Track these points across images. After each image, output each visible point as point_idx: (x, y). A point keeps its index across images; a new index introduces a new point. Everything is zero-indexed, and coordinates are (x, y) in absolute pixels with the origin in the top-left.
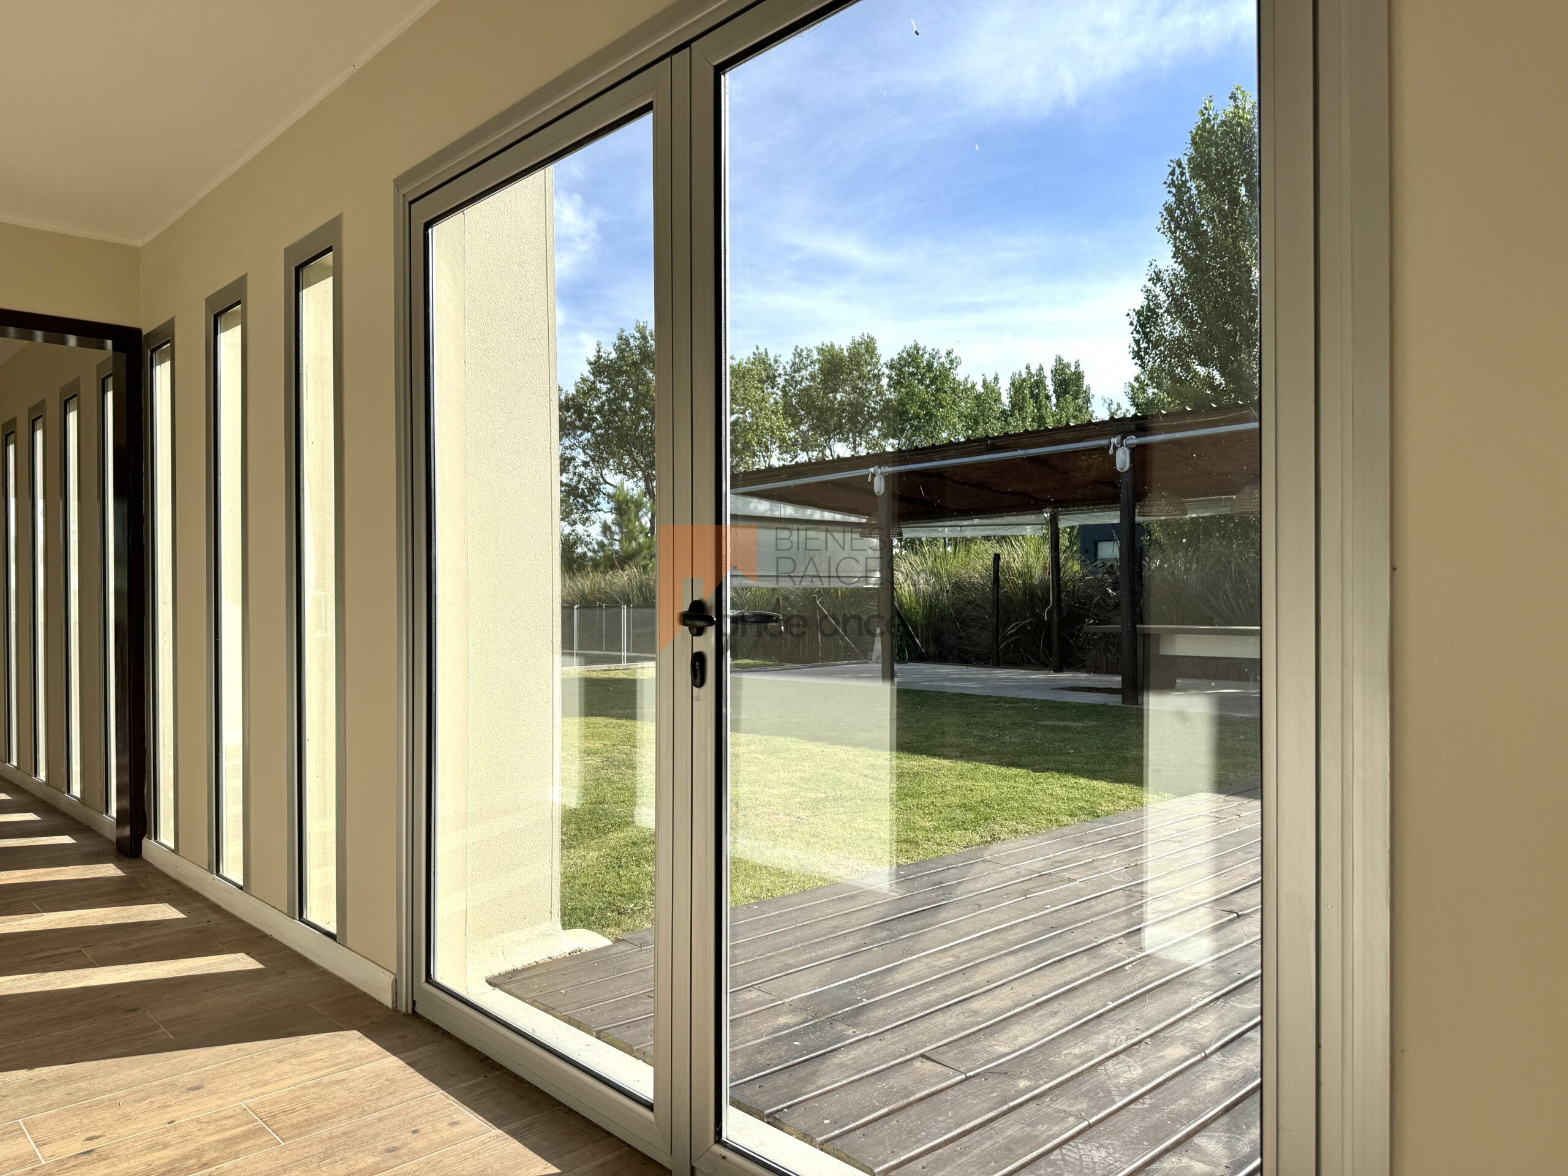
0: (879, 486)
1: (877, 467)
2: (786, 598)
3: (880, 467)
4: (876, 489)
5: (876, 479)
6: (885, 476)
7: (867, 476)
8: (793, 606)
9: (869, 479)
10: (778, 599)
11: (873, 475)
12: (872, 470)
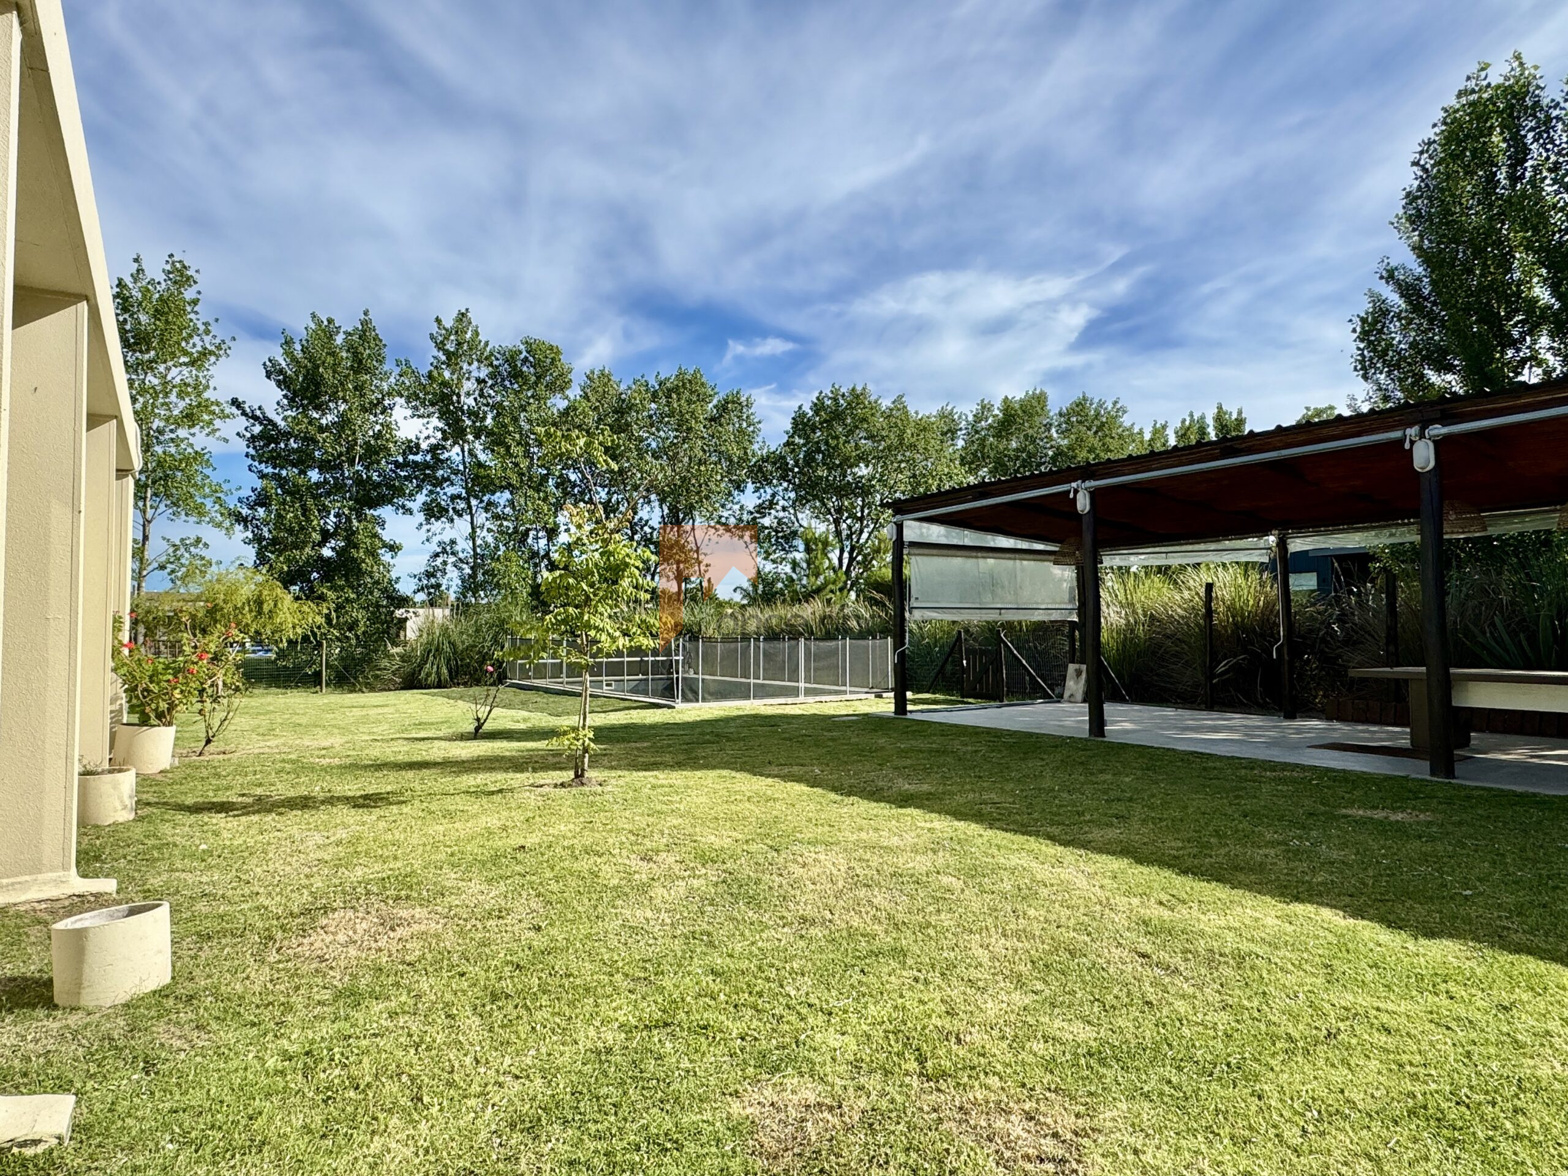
0: (1083, 503)
1: (1079, 482)
2: (967, 631)
3: (1083, 481)
4: (1079, 507)
5: (1080, 496)
6: (1090, 492)
7: (1069, 492)
8: (975, 640)
9: (1071, 496)
10: (959, 632)
11: (1076, 491)
12: (1074, 485)
